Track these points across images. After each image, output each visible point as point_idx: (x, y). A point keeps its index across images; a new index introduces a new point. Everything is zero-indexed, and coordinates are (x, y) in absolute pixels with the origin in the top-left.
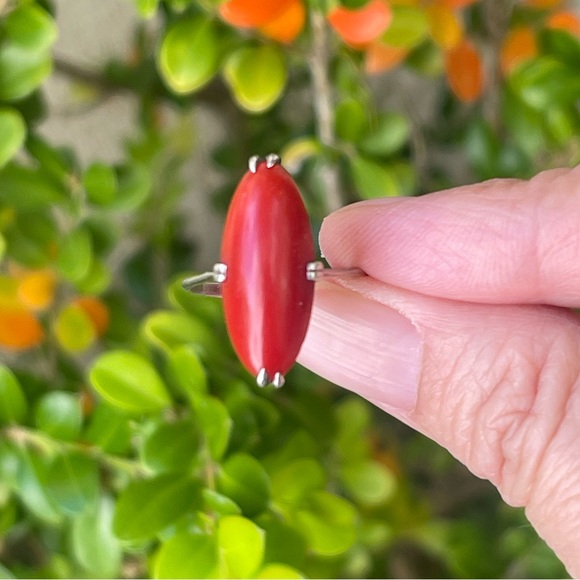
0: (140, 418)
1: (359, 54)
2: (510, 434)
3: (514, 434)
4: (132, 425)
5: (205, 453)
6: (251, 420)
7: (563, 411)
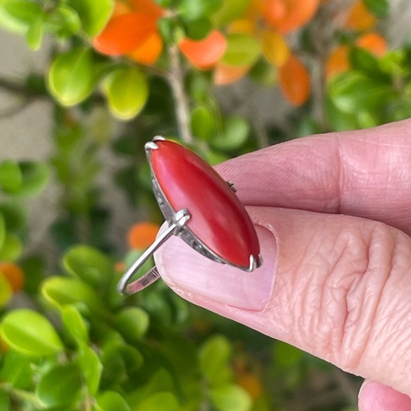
0: (39, 362)
1: (208, 73)
2: (353, 288)
3: (356, 287)
4: (33, 367)
5: (85, 391)
6: (121, 363)
7: (391, 264)
